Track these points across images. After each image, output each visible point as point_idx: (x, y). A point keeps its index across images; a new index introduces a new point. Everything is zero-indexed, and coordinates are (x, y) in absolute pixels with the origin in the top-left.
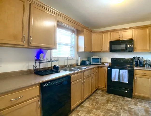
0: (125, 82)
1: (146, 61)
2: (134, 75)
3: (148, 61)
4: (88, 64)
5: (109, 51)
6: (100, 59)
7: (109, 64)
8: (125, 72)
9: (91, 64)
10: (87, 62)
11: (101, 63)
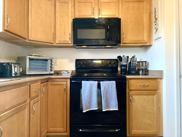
0: (112, 109)
1: (141, 63)
2: (127, 91)
3: (144, 63)
4: (16, 74)
5: (70, 42)
6: (49, 62)
7: (70, 73)
8: (110, 85)
9: (27, 73)
10: (15, 67)
11: (53, 72)
